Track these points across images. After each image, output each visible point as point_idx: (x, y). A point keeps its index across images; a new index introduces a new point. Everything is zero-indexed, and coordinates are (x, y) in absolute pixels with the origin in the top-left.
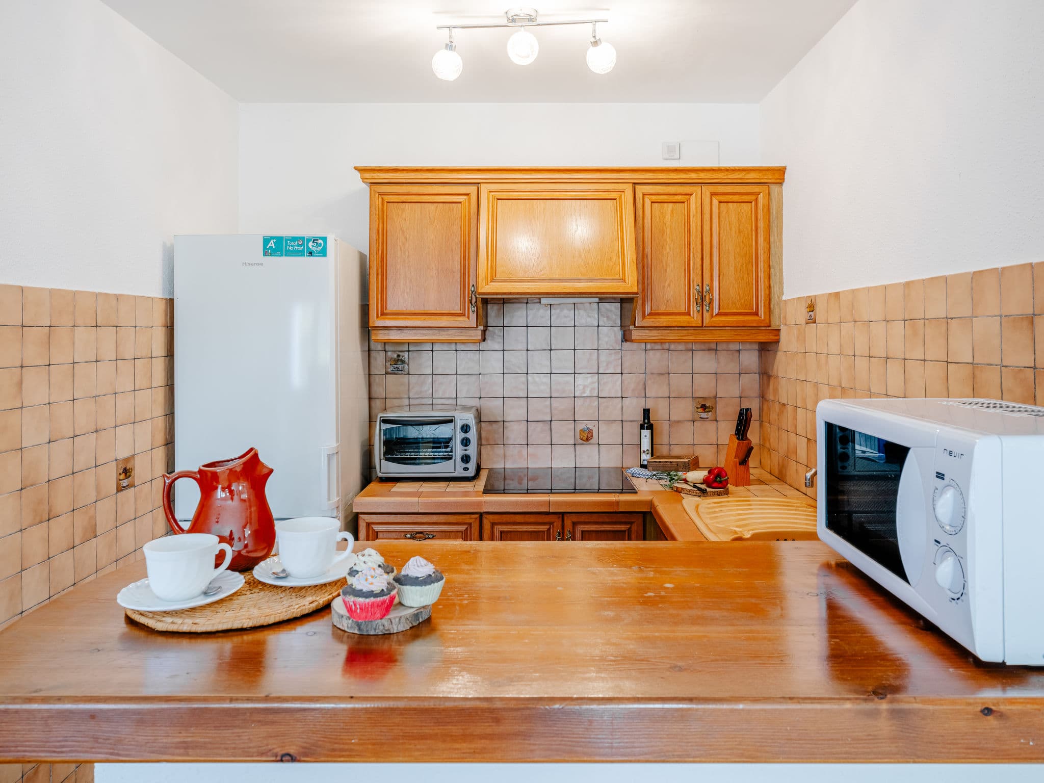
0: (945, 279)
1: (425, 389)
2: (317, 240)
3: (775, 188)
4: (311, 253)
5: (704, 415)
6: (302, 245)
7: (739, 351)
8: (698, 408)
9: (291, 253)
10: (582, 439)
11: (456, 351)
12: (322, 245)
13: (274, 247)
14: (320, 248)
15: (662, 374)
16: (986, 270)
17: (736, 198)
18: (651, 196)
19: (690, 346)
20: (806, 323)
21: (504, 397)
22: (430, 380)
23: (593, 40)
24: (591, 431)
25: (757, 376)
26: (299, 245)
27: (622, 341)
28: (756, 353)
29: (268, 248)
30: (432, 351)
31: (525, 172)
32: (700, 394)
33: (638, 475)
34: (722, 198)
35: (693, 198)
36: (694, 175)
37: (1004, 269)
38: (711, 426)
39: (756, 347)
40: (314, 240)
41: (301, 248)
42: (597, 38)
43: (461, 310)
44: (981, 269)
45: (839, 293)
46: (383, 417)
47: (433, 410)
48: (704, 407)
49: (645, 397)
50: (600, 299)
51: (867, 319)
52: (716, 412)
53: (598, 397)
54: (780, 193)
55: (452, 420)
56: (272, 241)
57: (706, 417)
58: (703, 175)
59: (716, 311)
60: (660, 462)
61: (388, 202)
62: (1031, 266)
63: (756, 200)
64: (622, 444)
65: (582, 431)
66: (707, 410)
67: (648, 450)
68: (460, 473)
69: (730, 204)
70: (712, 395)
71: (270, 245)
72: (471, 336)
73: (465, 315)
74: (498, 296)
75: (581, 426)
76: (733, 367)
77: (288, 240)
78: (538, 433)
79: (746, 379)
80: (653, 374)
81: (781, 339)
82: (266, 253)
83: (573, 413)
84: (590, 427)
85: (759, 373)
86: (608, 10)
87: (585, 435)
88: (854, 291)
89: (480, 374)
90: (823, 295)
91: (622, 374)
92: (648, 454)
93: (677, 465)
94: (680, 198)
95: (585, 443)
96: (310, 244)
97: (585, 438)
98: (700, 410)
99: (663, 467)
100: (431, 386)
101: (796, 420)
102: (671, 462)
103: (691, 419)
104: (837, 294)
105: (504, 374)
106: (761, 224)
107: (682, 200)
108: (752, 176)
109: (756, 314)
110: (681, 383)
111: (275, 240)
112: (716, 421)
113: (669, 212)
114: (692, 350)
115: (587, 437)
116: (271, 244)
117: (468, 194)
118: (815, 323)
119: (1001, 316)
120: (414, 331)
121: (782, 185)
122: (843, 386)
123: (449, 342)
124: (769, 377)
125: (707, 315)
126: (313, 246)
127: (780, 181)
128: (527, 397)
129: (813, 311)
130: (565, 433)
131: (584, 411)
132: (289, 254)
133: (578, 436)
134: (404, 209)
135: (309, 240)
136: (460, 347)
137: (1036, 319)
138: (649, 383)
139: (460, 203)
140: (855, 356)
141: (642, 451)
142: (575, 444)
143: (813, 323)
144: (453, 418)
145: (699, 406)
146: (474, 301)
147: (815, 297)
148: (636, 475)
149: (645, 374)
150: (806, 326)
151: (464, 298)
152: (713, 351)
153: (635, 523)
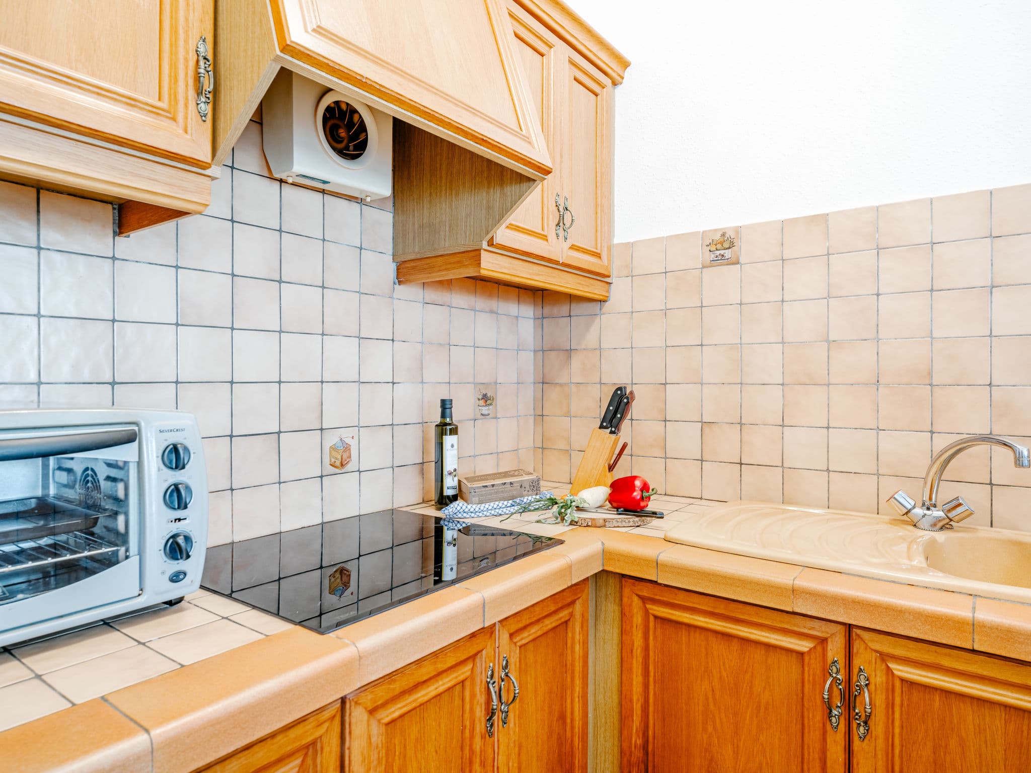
5: (485, 410)
7: (517, 317)
8: (479, 399)
10: (333, 465)
15: (439, 345)
20: (704, 267)
21: (177, 382)
24: (347, 448)
27: (394, 283)
28: (532, 323)
32: (481, 379)
33: (465, 515)
34: (577, 74)
35: (553, 53)
38: (491, 426)
43: (160, 97)
45: (824, 215)
48: (485, 398)
49: (422, 382)
51: (925, 240)
52: (496, 405)
53: (359, 382)
55: (136, 432)
57: (487, 413)
59: (571, 242)
60: (493, 486)
64: (393, 467)
65: (333, 448)
66: (489, 402)
67: (457, 469)
68: (158, 591)
70: (492, 380)
73: (175, 120)
75: (331, 439)
76: (512, 341)
78: (253, 463)
79: (522, 355)
80: (431, 344)
83: (319, 414)
84: (348, 441)
85: (535, 351)
87: (339, 457)
89: (113, 321)
91: (393, 341)
92: (456, 475)
95: (337, 471)
97: (338, 463)
98: (482, 402)
102: (511, 483)
103: (475, 417)
104: (818, 219)
105: (177, 324)
109: (600, 256)
110: (462, 360)
112: (496, 418)
114: (475, 311)
115: (341, 460)
118: (738, 263)
122: (832, 338)
124: (568, 353)
125: (564, 245)
128: (232, 382)
129: (730, 248)
130: (305, 455)
131: (338, 409)
133: (327, 461)
138: (427, 358)
140: (878, 295)
141: (445, 472)
142: (321, 477)
143: (733, 264)
144: (136, 428)
145: (480, 397)
146: (208, 86)
147: (738, 230)
148: (460, 515)
149: (422, 343)
150: (705, 270)
151: (174, 67)
152: (495, 315)
153: (580, 600)
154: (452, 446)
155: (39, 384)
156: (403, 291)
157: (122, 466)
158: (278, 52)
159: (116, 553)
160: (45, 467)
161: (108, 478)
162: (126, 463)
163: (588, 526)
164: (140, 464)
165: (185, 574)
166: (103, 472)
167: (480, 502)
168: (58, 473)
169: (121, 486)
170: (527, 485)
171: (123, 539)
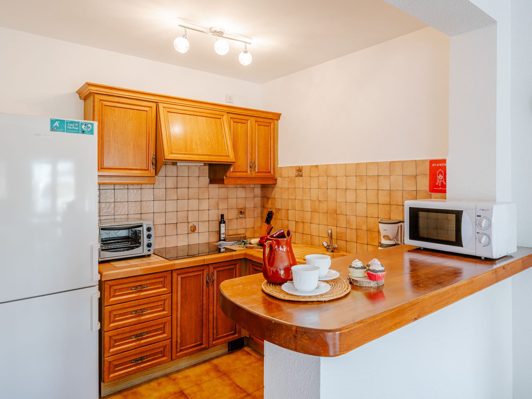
0: (378, 163)
1: (110, 210)
2: (88, 124)
3: (276, 121)
4: (83, 132)
5: (241, 216)
6: (78, 126)
7: (254, 188)
9: (70, 131)
10: (191, 231)
11: (128, 189)
12: (91, 127)
13: (58, 126)
14: (89, 130)
15: (224, 199)
16: (396, 161)
17: (264, 124)
18: (233, 119)
19: (236, 186)
20: (296, 176)
21: (154, 213)
22: (113, 206)
23: (245, 50)
24: (195, 227)
25: (260, 198)
26: (75, 126)
27: (209, 184)
28: (260, 189)
29: (54, 126)
30: (114, 189)
31: (180, 100)
32: (240, 207)
33: (223, 244)
34: (260, 123)
35: (249, 121)
36: (250, 112)
37: (404, 161)
38: (243, 220)
39: (260, 186)
40: (85, 124)
41: (77, 128)
42: (247, 50)
43: (146, 167)
44: (394, 161)
45: (318, 165)
46: (101, 227)
47: (114, 222)
48: (241, 212)
49: (218, 209)
50: (204, 164)
51: (335, 175)
52: (245, 214)
53: (199, 210)
54: (278, 124)
55: (142, 225)
56: (57, 122)
57: (242, 217)
58: (253, 113)
59: (257, 171)
60: (232, 237)
61: (105, 105)
62: (416, 161)
63: (270, 125)
64: (209, 232)
65: (191, 227)
67: (224, 233)
68: (146, 253)
69: (262, 126)
70: (244, 207)
71: (55, 124)
72: (151, 181)
73: (149, 170)
74: (174, 161)
75: (191, 225)
76: (251, 195)
77: (69, 122)
78: (171, 230)
79: (256, 199)
80: (221, 199)
81: (277, 183)
82: (52, 129)
83: (187, 218)
84: (195, 225)
85: (261, 198)
86: (252, 39)
88: (327, 165)
89: (141, 201)
90: (307, 166)
91: (209, 199)
92: (224, 234)
93: (240, 238)
94: (244, 121)
95: (193, 232)
96: (83, 126)
97: (192, 230)
98: (239, 214)
99: (234, 239)
100: (113, 208)
101: (288, 215)
102: (237, 237)
103: (236, 218)
104: (317, 166)
105: (154, 201)
106: (272, 136)
107: (244, 122)
108: (270, 116)
109: (270, 172)
110: (232, 202)
111: (59, 122)
112: (245, 218)
113: (240, 127)
114: (237, 188)
115: (193, 229)
116: (57, 124)
117: (151, 107)
118: (302, 176)
119: (403, 175)
120: (119, 178)
121: (278, 121)
122: (319, 200)
123: (124, 184)
124: (268, 198)
125: (253, 172)
126: (84, 128)
127: (278, 119)
128: (165, 212)
129: (300, 172)
130: (183, 228)
131: (193, 217)
132: (68, 131)
133: (189, 230)
134: (114, 110)
135: (82, 124)
136: (130, 187)
137: (417, 177)
138: (220, 203)
139: (147, 111)
140: (327, 189)
141: (221, 233)
142: (188, 234)
143: (301, 176)
144: (142, 224)
145: (239, 212)
146: (154, 163)
147: (302, 167)
148: (222, 244)
149: (218, 199)
150: (296, 177)
151: (149, 161)
152: (244, 188)
153: (238, 264)
154: (223, 227)
155: (128, 214)
156: (211, 186)
157: (140, 231)
158: (164, 161)
159: (139, 246)
160: (129, 231)
161: (138, 233)
162: (141, 230)
163: (249, 248)
164: (143, 230)
165: (150, 250)
166: (138, 232)
167: (229, 241)
168: (131, 231)
169: (140, 234)
170: (242, 238)
171: (140, 243)
